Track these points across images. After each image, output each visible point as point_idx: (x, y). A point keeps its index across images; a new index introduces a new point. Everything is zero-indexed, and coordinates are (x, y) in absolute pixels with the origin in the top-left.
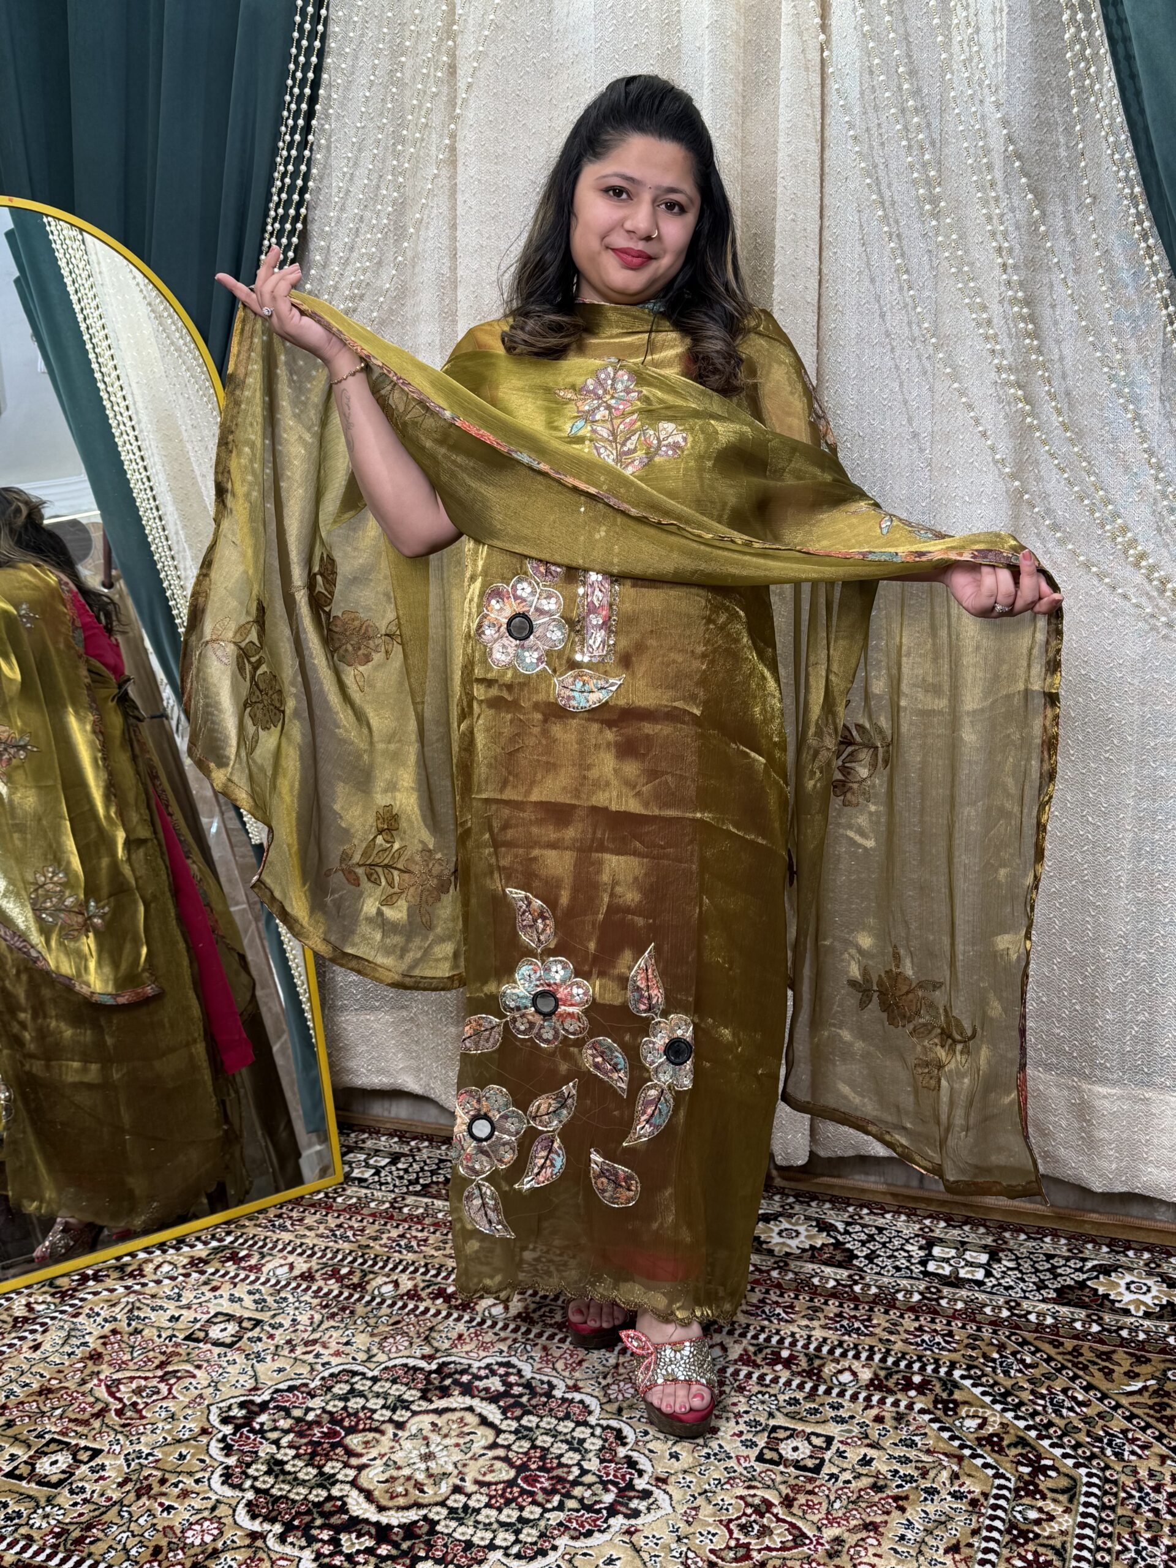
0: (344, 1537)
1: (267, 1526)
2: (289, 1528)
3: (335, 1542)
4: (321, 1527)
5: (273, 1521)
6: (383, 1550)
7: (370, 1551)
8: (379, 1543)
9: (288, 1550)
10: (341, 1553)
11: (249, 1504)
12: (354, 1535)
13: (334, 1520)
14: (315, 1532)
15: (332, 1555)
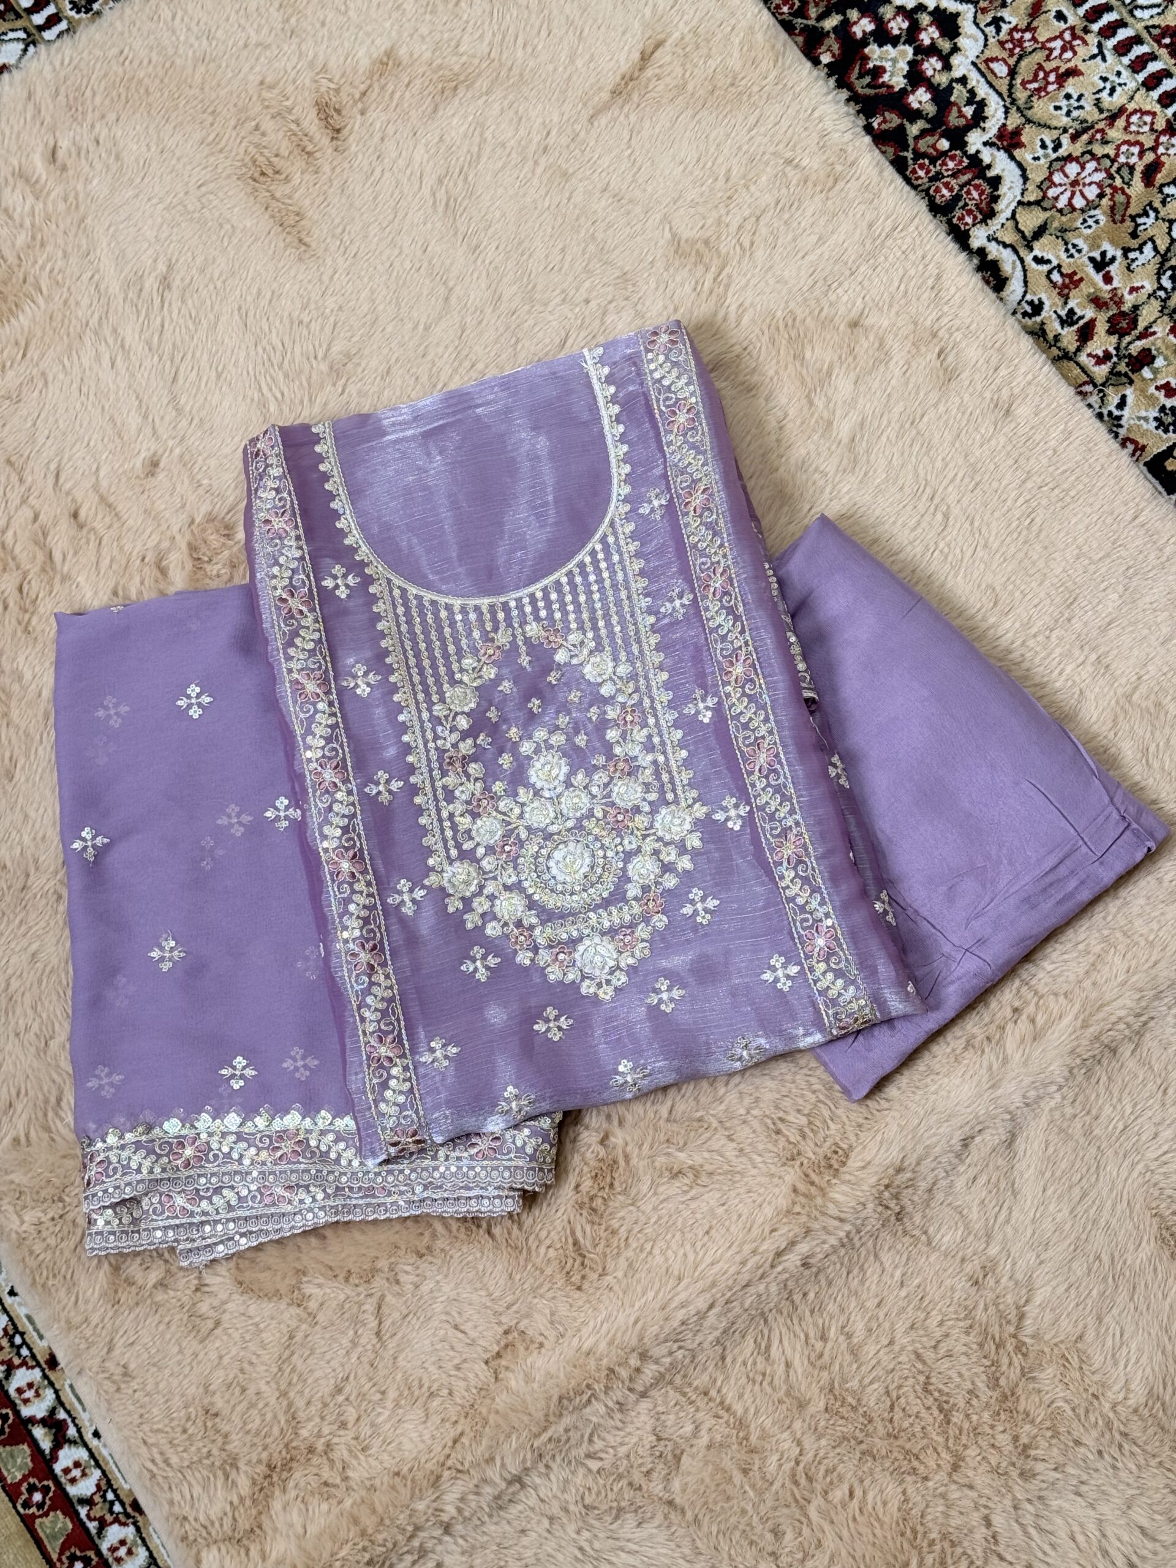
0: (897, 80)
1: (986, 156)
2: (958, 139)
3: (916, 77)
4: (914, 115)
5: (975, 160)
6: (864, 26)
7: (882, 36)
8: (864, 42)
9: (983, 91)
10: (919, 50)
11: (988, 214)
12: (886, 78)
13: (894, 120)
14: (931, 109)
15: (932, 50)
